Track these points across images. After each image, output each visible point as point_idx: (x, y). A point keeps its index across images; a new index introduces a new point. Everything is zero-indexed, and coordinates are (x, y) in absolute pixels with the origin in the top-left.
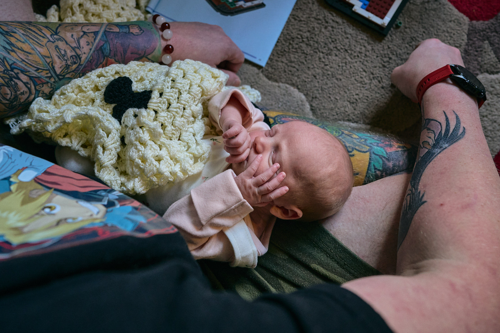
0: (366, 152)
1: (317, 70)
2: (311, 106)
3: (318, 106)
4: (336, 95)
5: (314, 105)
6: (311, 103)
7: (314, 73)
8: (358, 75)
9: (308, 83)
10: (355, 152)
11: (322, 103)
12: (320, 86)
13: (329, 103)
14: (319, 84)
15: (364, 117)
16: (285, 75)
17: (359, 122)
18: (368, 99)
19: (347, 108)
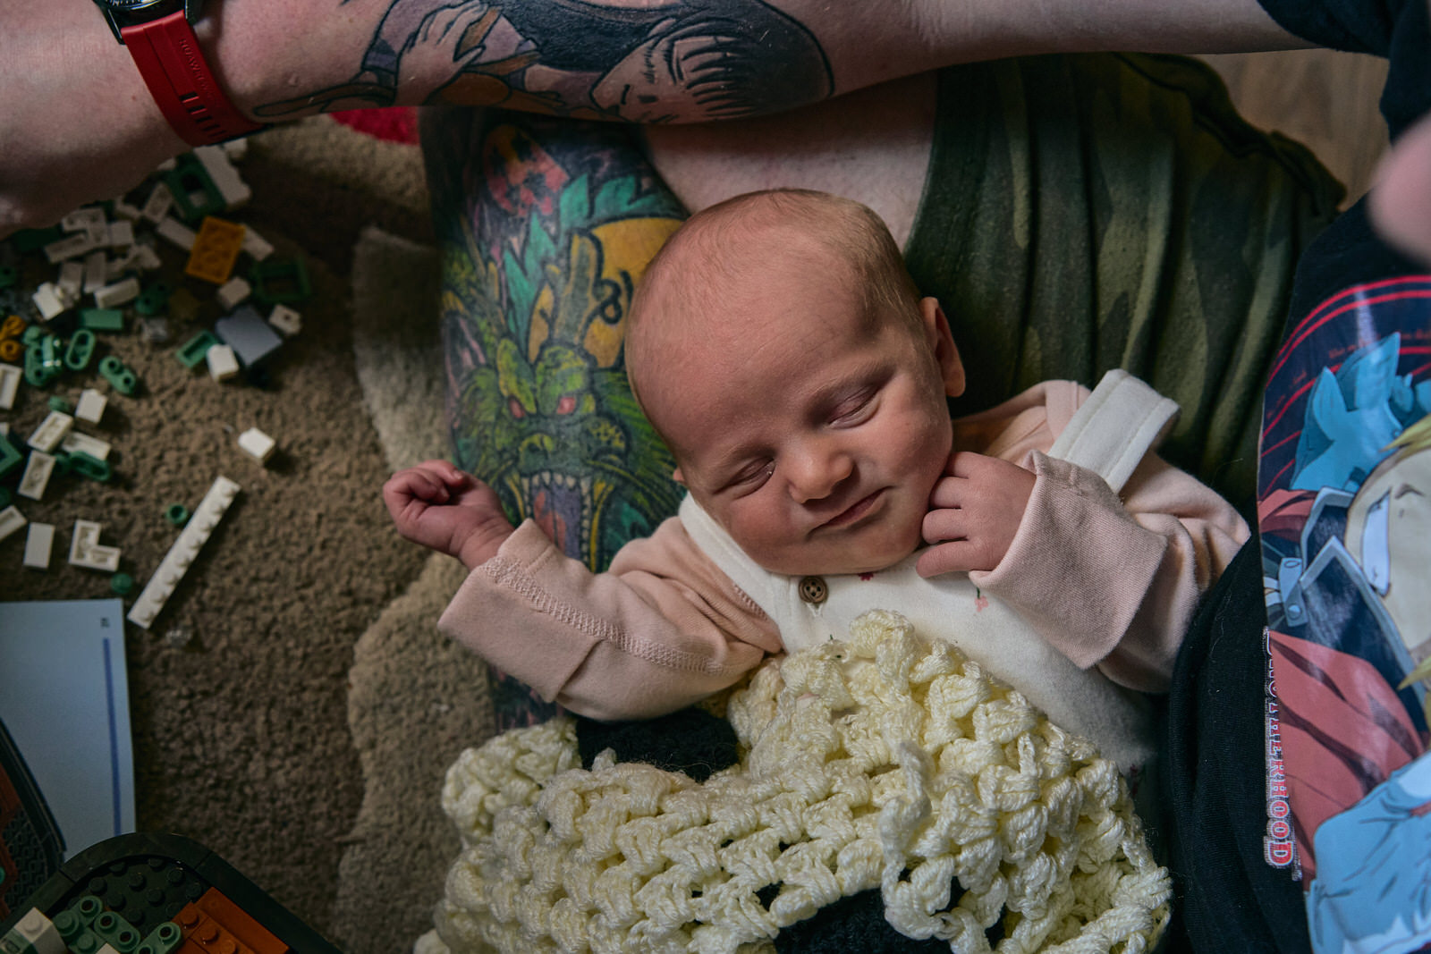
0: (598, 244)
1: (237, 631)
2: (387, 597)
3: (377, 571)
4: (305, 525)
5: (380, 588)
6: (378, 600)
7: (253, 640)
8: (191, 475)
9: (308, 643)
10: (609, 273)
11: (361, 564)
12: (295, 596)
13: (349, 538)
14: (292, 603)
15: (339, 403)
16: (314, 741)
17: (365, 411)
18: (266, 408)
19: (336, 469)
